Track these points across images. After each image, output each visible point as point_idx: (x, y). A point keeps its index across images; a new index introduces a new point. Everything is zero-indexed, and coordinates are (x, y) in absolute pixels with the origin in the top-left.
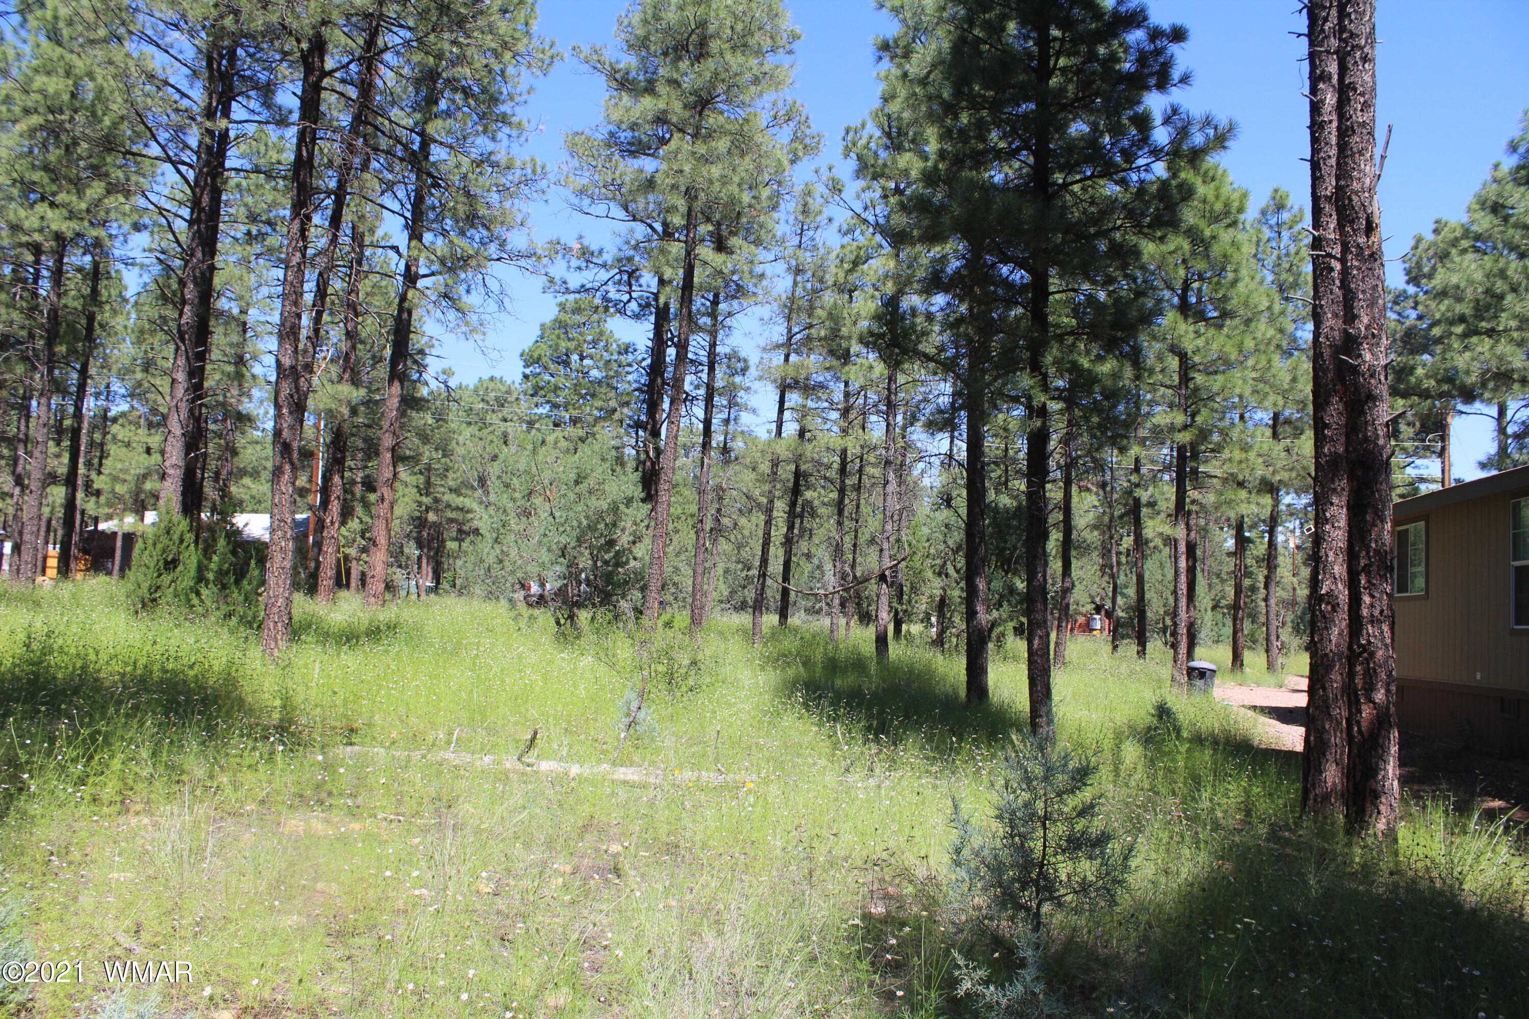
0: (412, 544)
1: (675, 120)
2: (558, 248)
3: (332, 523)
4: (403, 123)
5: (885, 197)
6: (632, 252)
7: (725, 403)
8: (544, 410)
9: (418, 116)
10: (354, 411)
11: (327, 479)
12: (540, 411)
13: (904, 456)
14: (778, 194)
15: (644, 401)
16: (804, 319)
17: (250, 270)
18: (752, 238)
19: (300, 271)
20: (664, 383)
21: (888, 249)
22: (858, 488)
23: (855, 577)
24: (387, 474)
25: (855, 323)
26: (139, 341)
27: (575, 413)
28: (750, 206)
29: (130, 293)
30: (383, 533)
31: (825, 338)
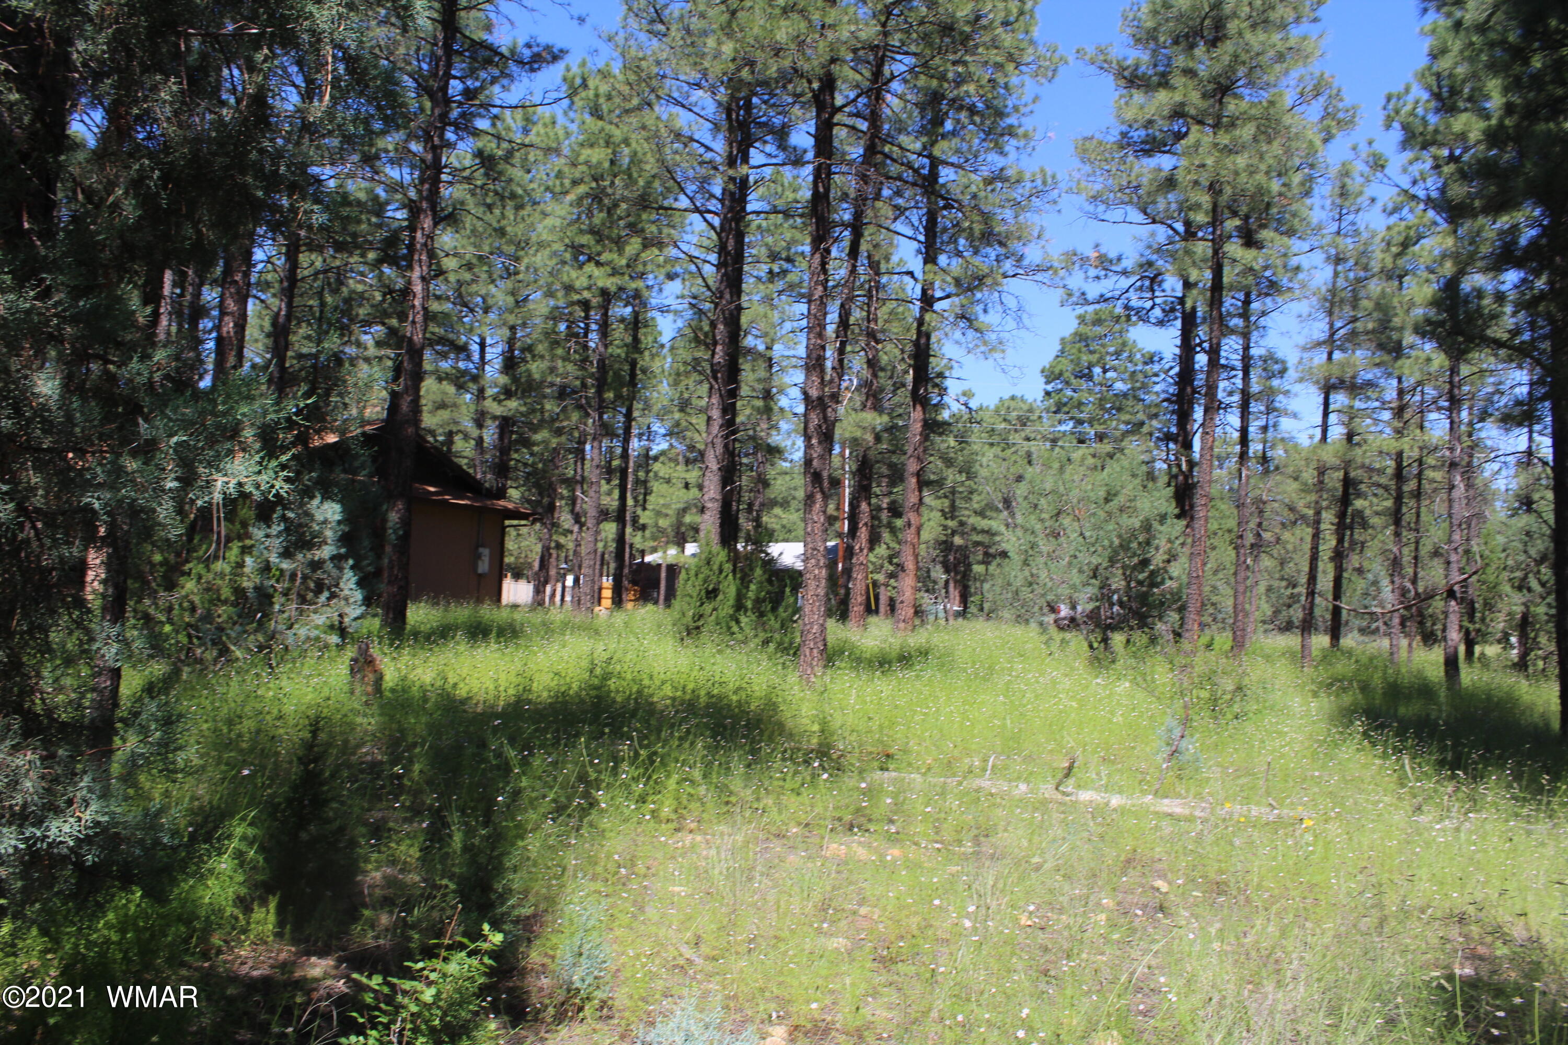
0: (939, 568)
1: (1193, 112)
2: (1074, 259)
3: (861, 550)
4: (911, 147)
5: (1437, 167)
6: (1155, 257)
7: (1262, 408)
8: (1068, 427)
9: (924, 139)
10: (878, 439)
11: (854, 506)
12: (1063, 428)
13: (1471, 456)
14: (1310, 179)
15: (1173, 412)
16: (1348, 311)
17: (773, 307)
18: (1283, 229)
19: (823, 305)
20: (1194, 391)
21: (1444, 226)
22: (1417, 494)
23: (1417, 594)
24: (913, 499)
25: (1408, 311)
26: (676, 383)
27: (1100, 429)
28: (1280, 194)
29: (665, 339)
30: (911, 558)
31: (1373, 331)
